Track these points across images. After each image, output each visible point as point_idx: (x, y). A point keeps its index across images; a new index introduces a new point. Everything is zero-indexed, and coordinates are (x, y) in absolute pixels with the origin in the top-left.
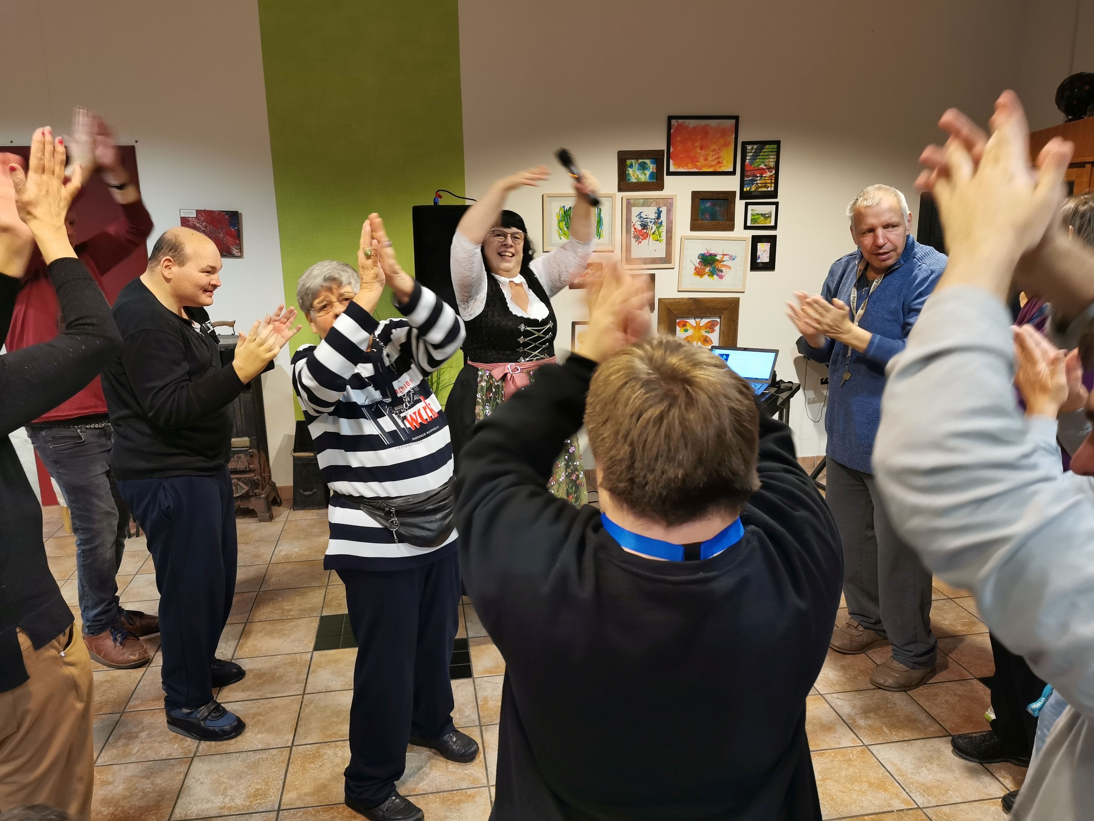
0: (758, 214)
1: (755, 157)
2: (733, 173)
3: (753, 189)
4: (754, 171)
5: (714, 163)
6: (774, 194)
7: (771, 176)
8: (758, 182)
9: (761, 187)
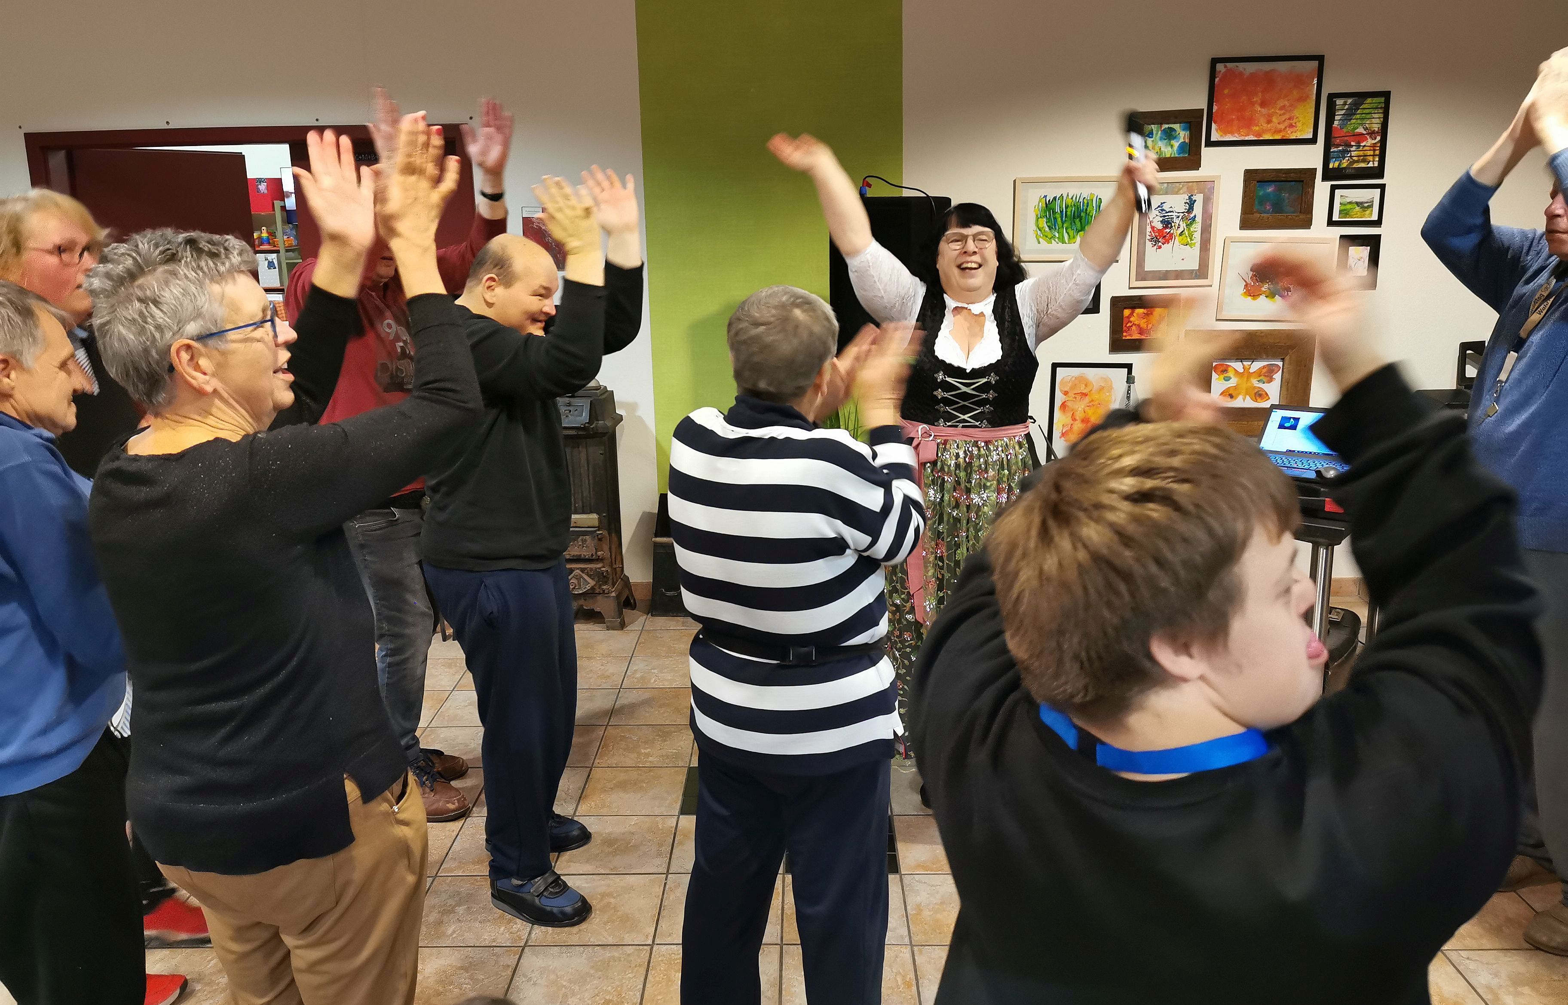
0: (1350, 203)
1: (1348, 117)
2: (1313, 141)
3: (1344, 165)
4: (1346, 138)
5: (1282, 126)
6: (1379, 172)
7: (1374, 145)
8: (1353, 154)
9: (1358, 162)
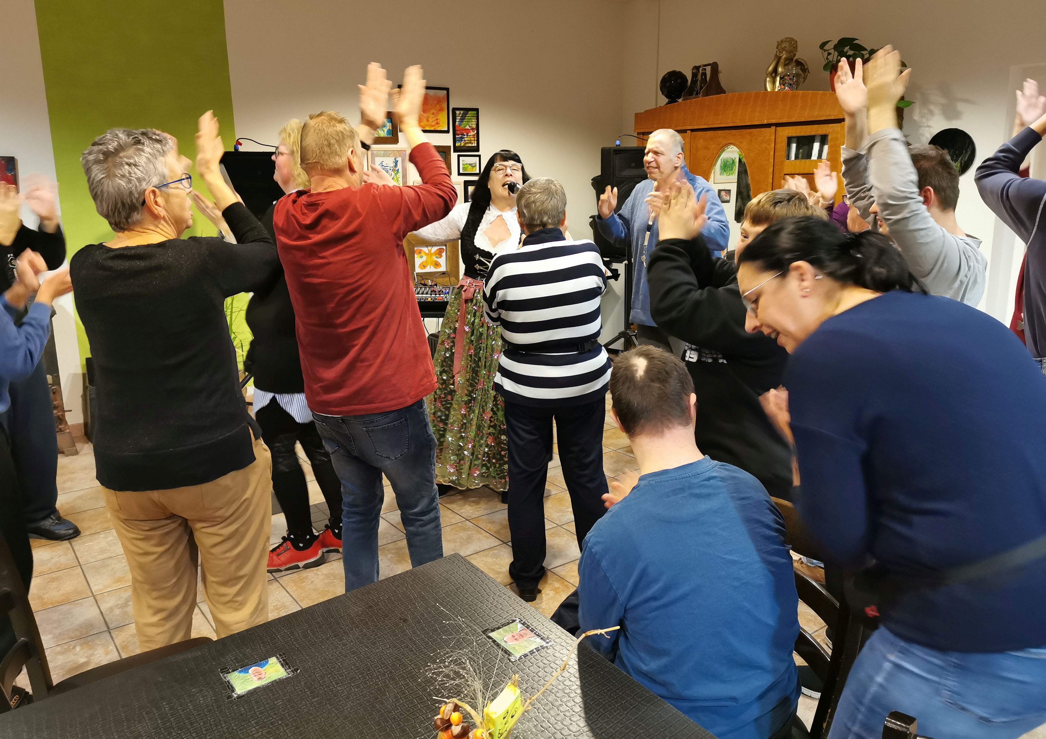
0: (467, 164)
1: (462, 120)
2: (448, 132)
3: (462, 145)
4: (462, 131)
5: (434, 123)
7: (474, 135)
8: (466, 139)
9: (468, 143)
